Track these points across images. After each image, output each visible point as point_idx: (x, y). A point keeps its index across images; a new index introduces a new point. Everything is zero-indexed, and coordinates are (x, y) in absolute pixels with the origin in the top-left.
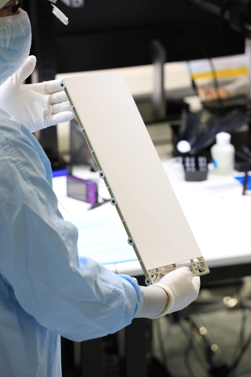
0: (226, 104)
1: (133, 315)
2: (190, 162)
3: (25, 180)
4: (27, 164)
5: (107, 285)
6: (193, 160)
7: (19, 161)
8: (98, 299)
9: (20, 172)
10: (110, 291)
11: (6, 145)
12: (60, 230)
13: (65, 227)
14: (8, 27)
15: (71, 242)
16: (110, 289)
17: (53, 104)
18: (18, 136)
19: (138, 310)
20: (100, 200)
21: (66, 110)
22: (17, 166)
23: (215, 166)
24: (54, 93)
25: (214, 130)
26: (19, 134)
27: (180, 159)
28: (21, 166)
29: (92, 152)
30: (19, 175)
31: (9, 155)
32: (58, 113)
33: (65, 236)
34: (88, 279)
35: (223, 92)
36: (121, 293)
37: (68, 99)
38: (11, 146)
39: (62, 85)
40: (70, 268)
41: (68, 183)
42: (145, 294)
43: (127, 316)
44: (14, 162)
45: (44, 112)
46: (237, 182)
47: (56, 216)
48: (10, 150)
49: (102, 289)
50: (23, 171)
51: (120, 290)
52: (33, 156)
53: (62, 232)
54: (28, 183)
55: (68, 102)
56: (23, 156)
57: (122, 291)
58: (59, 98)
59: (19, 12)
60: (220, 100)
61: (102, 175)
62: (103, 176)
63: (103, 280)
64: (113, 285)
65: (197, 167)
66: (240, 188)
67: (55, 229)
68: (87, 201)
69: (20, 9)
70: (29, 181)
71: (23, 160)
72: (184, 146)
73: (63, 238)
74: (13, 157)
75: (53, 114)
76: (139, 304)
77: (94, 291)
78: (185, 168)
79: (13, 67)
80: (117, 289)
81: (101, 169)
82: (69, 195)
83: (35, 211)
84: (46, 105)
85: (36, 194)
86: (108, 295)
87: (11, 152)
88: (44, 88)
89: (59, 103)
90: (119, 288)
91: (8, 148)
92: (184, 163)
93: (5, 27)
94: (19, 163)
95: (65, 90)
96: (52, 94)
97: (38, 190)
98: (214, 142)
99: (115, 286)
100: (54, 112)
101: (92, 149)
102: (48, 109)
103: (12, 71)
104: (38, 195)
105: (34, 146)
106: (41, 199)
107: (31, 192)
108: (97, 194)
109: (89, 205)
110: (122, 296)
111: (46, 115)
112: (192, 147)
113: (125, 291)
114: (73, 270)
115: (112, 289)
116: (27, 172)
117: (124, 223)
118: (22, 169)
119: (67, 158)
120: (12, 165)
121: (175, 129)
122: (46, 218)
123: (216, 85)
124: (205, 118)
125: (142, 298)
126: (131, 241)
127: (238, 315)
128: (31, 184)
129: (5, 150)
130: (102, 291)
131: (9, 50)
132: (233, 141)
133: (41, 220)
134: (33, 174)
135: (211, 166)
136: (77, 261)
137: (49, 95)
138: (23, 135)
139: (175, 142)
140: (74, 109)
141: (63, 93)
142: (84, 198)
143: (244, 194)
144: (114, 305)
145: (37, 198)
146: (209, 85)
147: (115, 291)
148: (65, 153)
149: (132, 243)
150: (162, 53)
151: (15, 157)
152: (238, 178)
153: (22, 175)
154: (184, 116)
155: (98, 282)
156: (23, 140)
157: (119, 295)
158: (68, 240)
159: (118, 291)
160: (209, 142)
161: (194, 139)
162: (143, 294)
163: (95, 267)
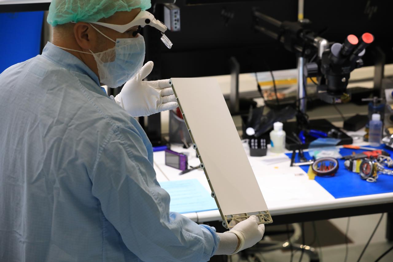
0: (281, 103)
1: (211, 255)
2: (254, 143)
3: (130, 158)
4: (132, 146)
5: (191, 234)
6: (256, 141)
7: (126, 143)
8: (183, 244)
9: (127, 152)
10: (192, 239)
11: (117, 132)
12: (154, 196)
13: (159, 193)
14: (128, 46)
15: (163, 204)
16: (192, 237)
17: (163, 96)
18: (127, 125)
19: (215, 251)
20: (189, 168)
21: (172, 101)
22: (124, 148)
23: (272, 145)
24: (165, 88)
25: (272, 120)
26: (128, 123)
27: (247, 140)
28: (128, 147)
29: (189, 130)
30: (125, 154)
31: (119, 139)
32: (167, 102)
33: (158, 200)
34: (175, 231)
35: (279, 95)
36: (201, 240)
37: (174, 93)
38: (120, 133)
39: (170, 83)
40: (161, 223)
41: (166, 156)
42: (220, 240)
43: (206, 256)
44: (122, 144)
45: (157, 101)
46: (287, 157)
47: (154, 185)
48: (120, 135)
49: (186, 237)
50: (129, 151)
51: (200, 237)
52: (137, 140)
53: (156, 197)
54: (132, 161)
55: (174, 95)
56: (129, 140)
57: (202, 238)
58: (168, 91)
59: (138, 36)
60: (277, 100)
61: (195, 146)
62: (196, 148)
63: (187, 230)
64: (195, 234)
65: (259, 146)
66: (289, 162)
67: (150, 194)
68: (180, 169)
69: (139, 34)
70: (133, 159)
71: (129, 143)
72: (250, 131)
73: (156, 201)
74: (121, 141)
75: (163, 103)
76: (215, 247)
77: (179, 238)
78: (250, 146)
79: (128, 75)
80: (198, 236)
81: (194, 142)
82: (167, 164)
83: (135, 181)
84: (159, 96)
85: (137, 168)
86: (190, 241)
87: (121, 137)
88: (158, 84)
89: (168, 96)
90: (200, 236)
91: (118, 134)
92: (250, 143)
93: (125, 46)
94: (126, 145)
95: (172, 86)
96: (163, 89)
97: (140, 165)
98: (272, 129)
99: (197, 234)
100: (164, 102)
101: (189, 128)
102: (160, 100)
103: (128, 77)
104: (139, 169)
105: (139, 134)
106: (141, 172)
107: (133, 167)
108: (186, 163)
109: (180, 171)
110: (202, 242)
111: (158, 104)
112: (256, 132)
113: (205, 237)
114: (163, 224)
115: (194, 237)
116: (132, 152)
117: (209, 181)
118: (128, 150)
119: (167, 138)
120: (121, 147)
121: (245, 120)
122: (143, 186)
123: (275, 90)
124: (266, 112)
125: (218, 242)
126: (213, 195)
127: (289, 254)
128: (134, 161)
129: (116, 135)
130: (186, 238)
131: (127, 62)
132: (284, 128)
133: (139, 187)
134: (136, 153)
135: (269, 146)
136: (168, 217)
137: (161, 90)
138: (131, 125)
139: (244, 129)
140: (178, 99)
141: (171, 89)
142: (177, 166)
143: (292, 165)
144: (195, 249)
145: (138, 171)
146: (270, 90)
147: (196, 238)
148: (166, 135)
149: (214, 196)
150: (237, 66)
151: (123, 140)
152: (287, 154)
153: (128, 154)
154: (251, 110)
155: (183, 233)
156: (130, 128)
157: (200, 241)
158: (160, 203)
159: (199, 238)
160: (268, 129)
161: (257, 126)
162: (219, 239)
163: (181, 221)
